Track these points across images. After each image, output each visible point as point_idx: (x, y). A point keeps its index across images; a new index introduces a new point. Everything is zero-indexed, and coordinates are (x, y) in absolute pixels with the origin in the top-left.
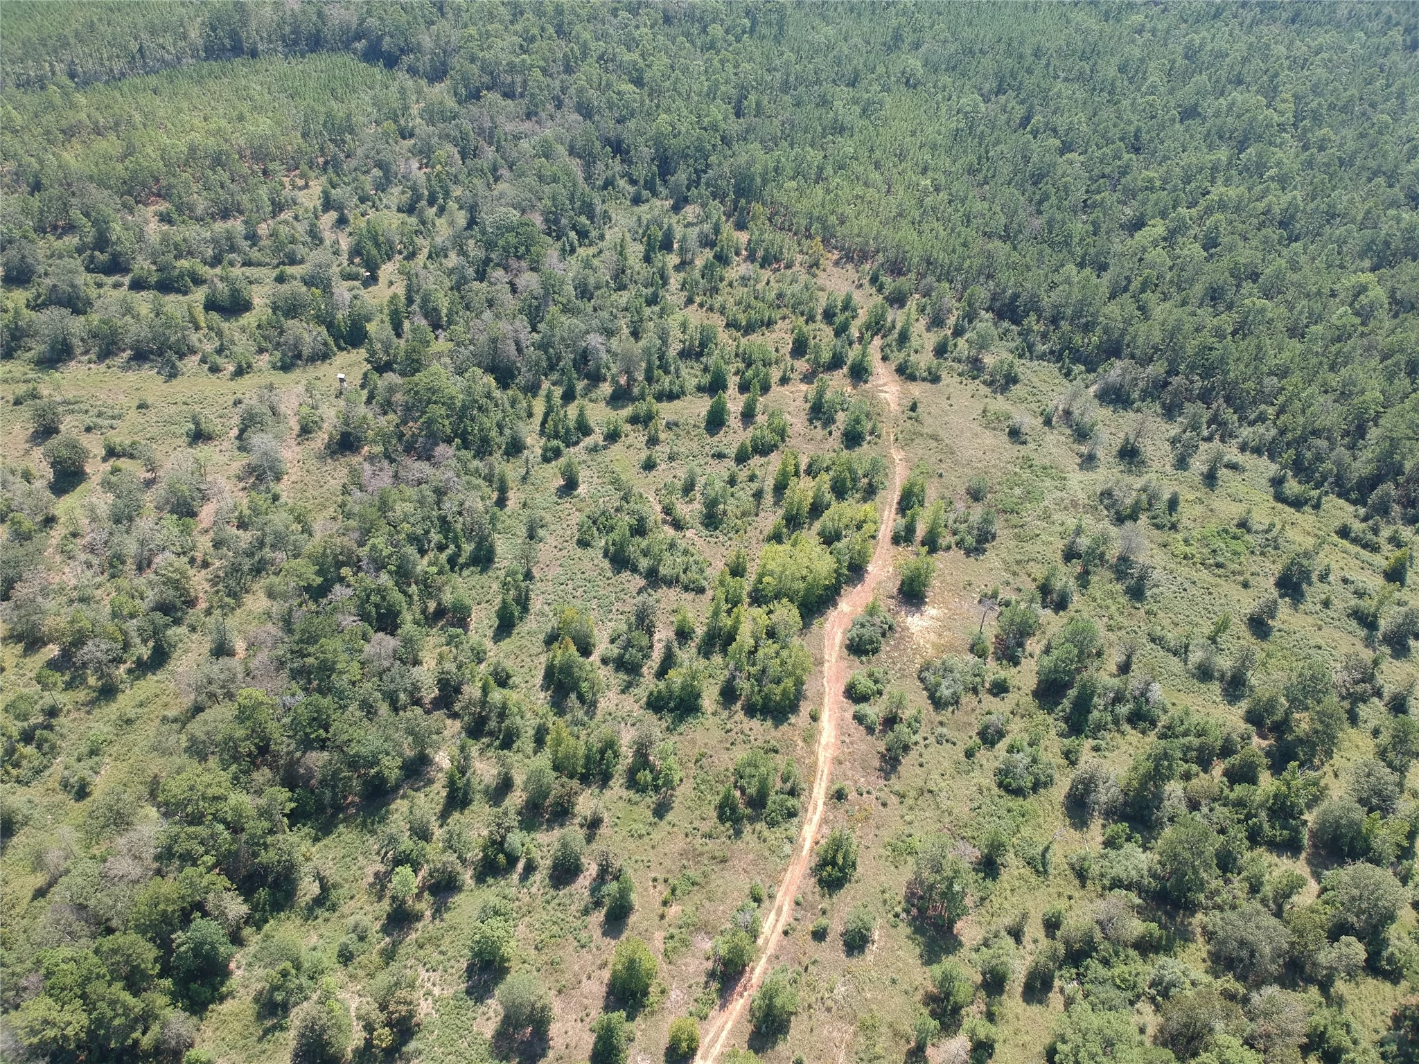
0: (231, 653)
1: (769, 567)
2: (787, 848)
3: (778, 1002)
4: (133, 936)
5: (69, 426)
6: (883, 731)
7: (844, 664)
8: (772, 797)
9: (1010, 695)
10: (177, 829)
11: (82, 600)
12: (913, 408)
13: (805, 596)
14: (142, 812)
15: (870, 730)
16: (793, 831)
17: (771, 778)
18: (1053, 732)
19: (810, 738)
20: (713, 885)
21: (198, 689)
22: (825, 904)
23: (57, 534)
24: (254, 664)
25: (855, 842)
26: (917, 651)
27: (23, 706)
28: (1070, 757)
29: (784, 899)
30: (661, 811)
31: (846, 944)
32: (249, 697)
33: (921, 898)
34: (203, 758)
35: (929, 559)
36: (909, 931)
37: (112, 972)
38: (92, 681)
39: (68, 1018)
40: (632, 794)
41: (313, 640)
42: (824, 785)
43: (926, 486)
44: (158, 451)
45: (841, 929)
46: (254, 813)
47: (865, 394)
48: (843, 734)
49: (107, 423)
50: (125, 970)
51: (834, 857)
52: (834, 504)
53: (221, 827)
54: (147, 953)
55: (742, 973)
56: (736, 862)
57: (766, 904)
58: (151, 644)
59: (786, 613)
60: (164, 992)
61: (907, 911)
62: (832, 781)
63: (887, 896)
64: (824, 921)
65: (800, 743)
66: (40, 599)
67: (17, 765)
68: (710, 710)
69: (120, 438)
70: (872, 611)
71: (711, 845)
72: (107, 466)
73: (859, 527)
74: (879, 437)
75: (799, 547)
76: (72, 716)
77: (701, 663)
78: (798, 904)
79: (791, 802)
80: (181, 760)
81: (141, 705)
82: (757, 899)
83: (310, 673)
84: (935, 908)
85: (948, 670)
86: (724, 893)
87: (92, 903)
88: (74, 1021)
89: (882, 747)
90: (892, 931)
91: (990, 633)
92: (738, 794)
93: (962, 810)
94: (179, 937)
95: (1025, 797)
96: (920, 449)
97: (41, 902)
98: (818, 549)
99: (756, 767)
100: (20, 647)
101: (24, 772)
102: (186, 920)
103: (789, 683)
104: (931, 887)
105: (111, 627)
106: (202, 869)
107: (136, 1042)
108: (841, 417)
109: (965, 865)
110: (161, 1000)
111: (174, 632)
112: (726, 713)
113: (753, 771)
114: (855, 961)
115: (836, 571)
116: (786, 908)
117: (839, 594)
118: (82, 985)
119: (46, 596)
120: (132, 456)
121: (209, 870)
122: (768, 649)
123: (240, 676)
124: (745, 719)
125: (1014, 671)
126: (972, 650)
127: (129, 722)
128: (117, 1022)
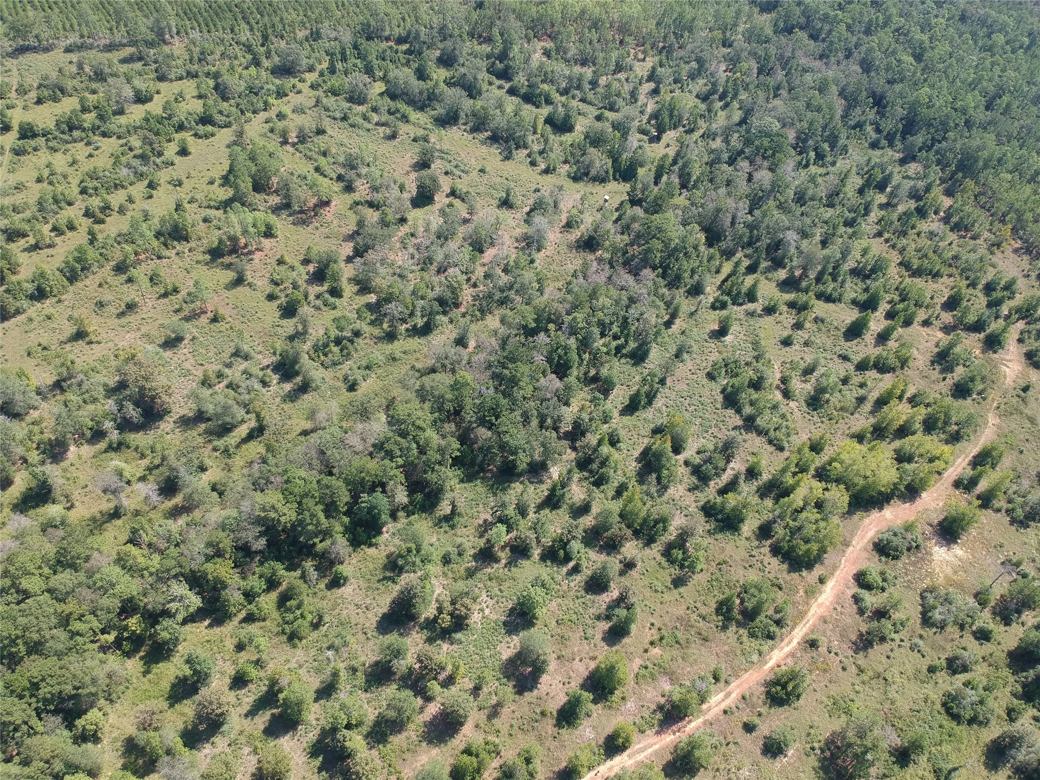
0: (465, 346)
1: (842, 456)
2: (755, 658)
3: (697, 753)
4: (341, 483)
5: (437, 166)
6: (871, 619)
7: (865, 555)
8: (762, 617)
9: (989, 644)
10: (391, 434)
11: (400, 276)
12: (1025, 389)
13: (860, 491)
14: (378, 415)
15: (861, 612)
16: (765, 648)
17: (766, 605)
18: (1008, 689)
19: (811, 593)
20: (690, 651)
21: (438, 359)
22: (764, 710)
23: (404, 230)
24: (475, 358)
25: (808, 682)
26: (930, 574)
27: (343, 323)
28: (1012, 715)
29: (736, 689)
30: (678, 582)
31: (765, 745)
32: (463, 377)
33: (838, 748)
34: (423, 401)
35: (978, 512)
36: (817, 764)
37: (321, 498)
38: (385, 326)
39: (285, 511)
40: (663, 560)
41: (513, 360)
42: (804, 630)
43: (1005, 454)
44: (479, 203)
45: (767, 733)
46: (436, 447)
47: (990, 361)
48: (838, 603)
49: (458, 173)
50: (328, 500)
51: (787, 683)
52: (919, 434)
53: (415, 446)
54: (344, 497)
55: (682, 719)
56: (714, 645)
57: (721, 684)
58: (425, 319)
59: (839, 496)
60: (342, 524)
61: (823, 751)
62: (812, 631)
63: (812, 731)
64: (756, 720)
65: (801, 592)
66: (378, 265)
67: (326, 355)
68: (745, 535)
69: (462, 186)
70: (909, 528)
71: (702, 624)
72: (447, 201)
73: (931, 460)
74: (984, 399)
75: (874, 453)
76: (366, 341)
77: (755, 500)
78: (744, 698)
79: (774, 628)
80: (411, 395)
81: (404, 353)
82: (716, 679)
83: (503, 379)
84: (844, 761)
85: (948, 600)
86: (696, 661)
87: (329, 453)
88: (288, 514)
89: (864, 628)
90: (804, 757)
91: (998, 591)
92: (738, 601)
93: (903, 706)
94: (365, 497)
95: (959, 724)
96: (1014, 423)
97: (302, 438)
98: (889, 462)
99: (760, 591)
100: (357, 288)
101: (327, 361)
102: (372, 490)
103: (815, 547)
104: (850, 745)
105: (408, 300)
106: (394, 465)
107: (314, 544)
108: (960, 371)
109: (884, 745)
110: (339, 528)
111: (441, 319)
112: (757, 543)
113: (756, 593)
114: (766, 760)
115: (895, 484)
116: (734, 695)
117: (888, 502)
118: (302, 497)
119: (382, 264)
120: (463, 200)
121: (398, 467)
122: (811, 514)
123: (464, 362)
124: (769, 555)
125: (1002, 628)
126: (976, 596)
127: (394, 359)
128: (310, 527)
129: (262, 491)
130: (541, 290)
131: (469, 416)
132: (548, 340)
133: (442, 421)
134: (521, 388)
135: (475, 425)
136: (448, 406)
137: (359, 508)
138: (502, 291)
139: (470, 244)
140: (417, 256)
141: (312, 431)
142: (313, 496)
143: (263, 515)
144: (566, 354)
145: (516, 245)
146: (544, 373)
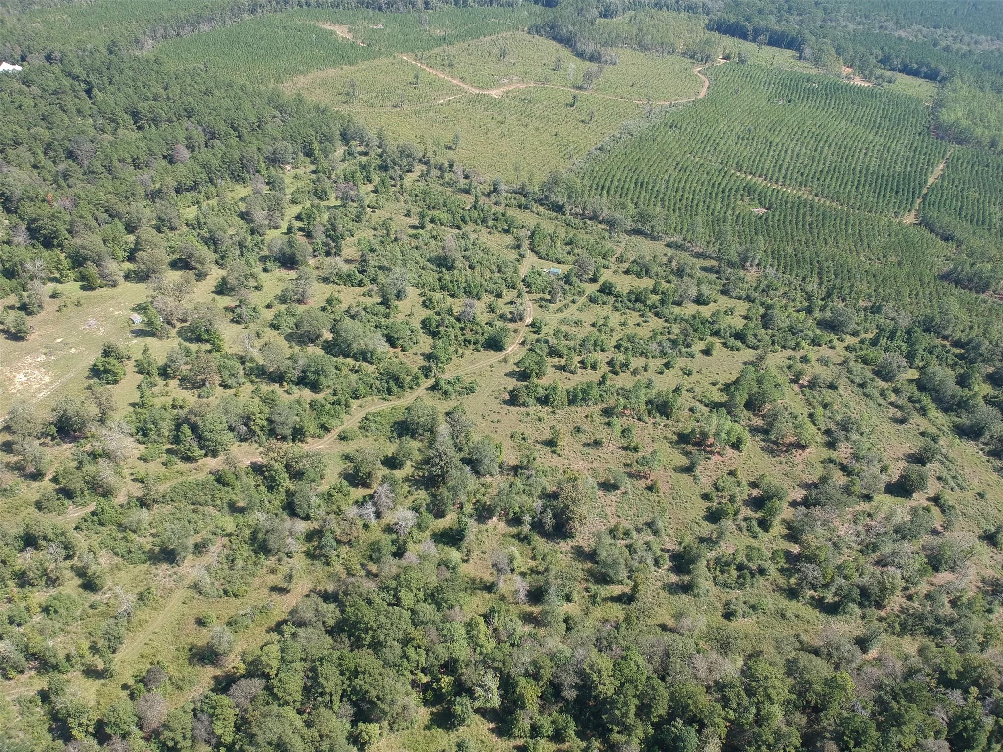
129: (600, 651)
130: (983, 647)
131: (828, 721)
132: (962, 703)
133: (796, 707)
134: (901, 732)
135: (828, 735)
136: (812, 697)
137: (668, 730)
138: (938, 620)
139: (927, 556)
140: (862, 536)
141: (672, 630)
142: (636, 687)
143: (588, 671)
144: (974, 730)
145: (980, 584)
146: (937, 734)
